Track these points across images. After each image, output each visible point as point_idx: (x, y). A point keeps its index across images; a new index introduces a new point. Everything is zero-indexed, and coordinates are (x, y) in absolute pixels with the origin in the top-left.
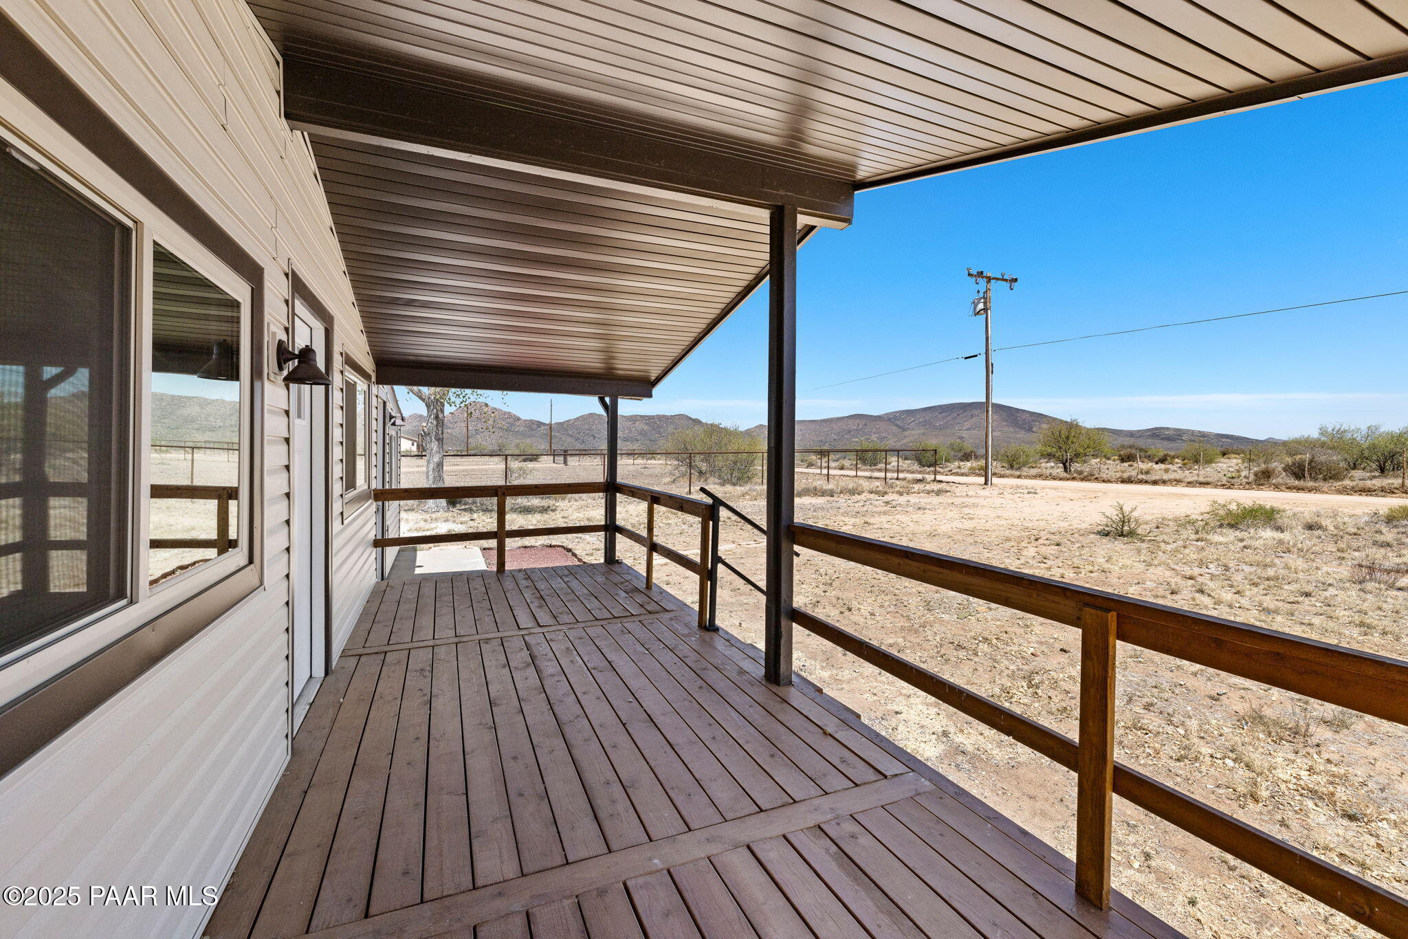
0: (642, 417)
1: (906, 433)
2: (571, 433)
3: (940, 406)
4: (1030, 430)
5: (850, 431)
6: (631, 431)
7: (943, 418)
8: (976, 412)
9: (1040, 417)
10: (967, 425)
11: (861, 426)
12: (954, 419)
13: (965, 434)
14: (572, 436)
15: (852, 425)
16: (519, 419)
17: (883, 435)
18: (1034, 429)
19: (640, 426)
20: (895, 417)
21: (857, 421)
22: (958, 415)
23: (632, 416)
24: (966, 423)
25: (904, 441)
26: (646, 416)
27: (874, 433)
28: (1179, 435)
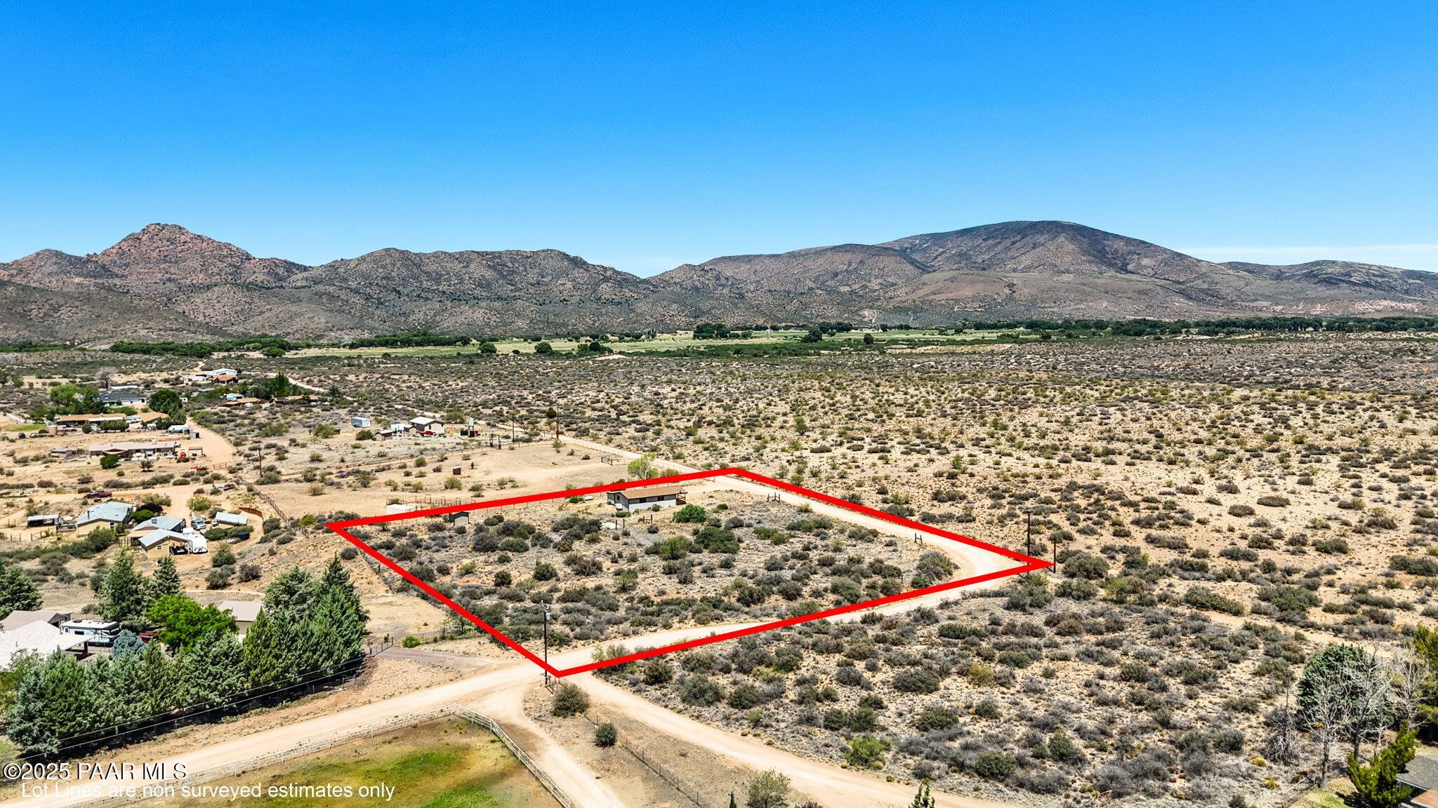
0: (481, 254)
1: (926, 277)
2: (353, 285)
3: (986, 227)
4: (1123, 269)
5: (836, 274)
6: (461, 281)
7: (989, 249)
8: (1041, 239)
9: (1142, 247)
10: (1026, 261)
11: (854, 265)
12: (1007, 249)
13: (1016, 278)
14: (357, 292)
15: (840, 263)
16: (248, 258)
17: (890, 280)
18: (1130, 267)
19: (478, 270)
20: (913, 248)
21: (848, 256)
22: (1014, 243)
23: (461, 254)
24: (1024, 258)
25: (921, 293)
26: (487, 253)
27: (876, 277)
28: (1348, 274)
